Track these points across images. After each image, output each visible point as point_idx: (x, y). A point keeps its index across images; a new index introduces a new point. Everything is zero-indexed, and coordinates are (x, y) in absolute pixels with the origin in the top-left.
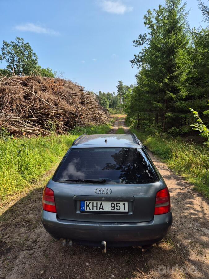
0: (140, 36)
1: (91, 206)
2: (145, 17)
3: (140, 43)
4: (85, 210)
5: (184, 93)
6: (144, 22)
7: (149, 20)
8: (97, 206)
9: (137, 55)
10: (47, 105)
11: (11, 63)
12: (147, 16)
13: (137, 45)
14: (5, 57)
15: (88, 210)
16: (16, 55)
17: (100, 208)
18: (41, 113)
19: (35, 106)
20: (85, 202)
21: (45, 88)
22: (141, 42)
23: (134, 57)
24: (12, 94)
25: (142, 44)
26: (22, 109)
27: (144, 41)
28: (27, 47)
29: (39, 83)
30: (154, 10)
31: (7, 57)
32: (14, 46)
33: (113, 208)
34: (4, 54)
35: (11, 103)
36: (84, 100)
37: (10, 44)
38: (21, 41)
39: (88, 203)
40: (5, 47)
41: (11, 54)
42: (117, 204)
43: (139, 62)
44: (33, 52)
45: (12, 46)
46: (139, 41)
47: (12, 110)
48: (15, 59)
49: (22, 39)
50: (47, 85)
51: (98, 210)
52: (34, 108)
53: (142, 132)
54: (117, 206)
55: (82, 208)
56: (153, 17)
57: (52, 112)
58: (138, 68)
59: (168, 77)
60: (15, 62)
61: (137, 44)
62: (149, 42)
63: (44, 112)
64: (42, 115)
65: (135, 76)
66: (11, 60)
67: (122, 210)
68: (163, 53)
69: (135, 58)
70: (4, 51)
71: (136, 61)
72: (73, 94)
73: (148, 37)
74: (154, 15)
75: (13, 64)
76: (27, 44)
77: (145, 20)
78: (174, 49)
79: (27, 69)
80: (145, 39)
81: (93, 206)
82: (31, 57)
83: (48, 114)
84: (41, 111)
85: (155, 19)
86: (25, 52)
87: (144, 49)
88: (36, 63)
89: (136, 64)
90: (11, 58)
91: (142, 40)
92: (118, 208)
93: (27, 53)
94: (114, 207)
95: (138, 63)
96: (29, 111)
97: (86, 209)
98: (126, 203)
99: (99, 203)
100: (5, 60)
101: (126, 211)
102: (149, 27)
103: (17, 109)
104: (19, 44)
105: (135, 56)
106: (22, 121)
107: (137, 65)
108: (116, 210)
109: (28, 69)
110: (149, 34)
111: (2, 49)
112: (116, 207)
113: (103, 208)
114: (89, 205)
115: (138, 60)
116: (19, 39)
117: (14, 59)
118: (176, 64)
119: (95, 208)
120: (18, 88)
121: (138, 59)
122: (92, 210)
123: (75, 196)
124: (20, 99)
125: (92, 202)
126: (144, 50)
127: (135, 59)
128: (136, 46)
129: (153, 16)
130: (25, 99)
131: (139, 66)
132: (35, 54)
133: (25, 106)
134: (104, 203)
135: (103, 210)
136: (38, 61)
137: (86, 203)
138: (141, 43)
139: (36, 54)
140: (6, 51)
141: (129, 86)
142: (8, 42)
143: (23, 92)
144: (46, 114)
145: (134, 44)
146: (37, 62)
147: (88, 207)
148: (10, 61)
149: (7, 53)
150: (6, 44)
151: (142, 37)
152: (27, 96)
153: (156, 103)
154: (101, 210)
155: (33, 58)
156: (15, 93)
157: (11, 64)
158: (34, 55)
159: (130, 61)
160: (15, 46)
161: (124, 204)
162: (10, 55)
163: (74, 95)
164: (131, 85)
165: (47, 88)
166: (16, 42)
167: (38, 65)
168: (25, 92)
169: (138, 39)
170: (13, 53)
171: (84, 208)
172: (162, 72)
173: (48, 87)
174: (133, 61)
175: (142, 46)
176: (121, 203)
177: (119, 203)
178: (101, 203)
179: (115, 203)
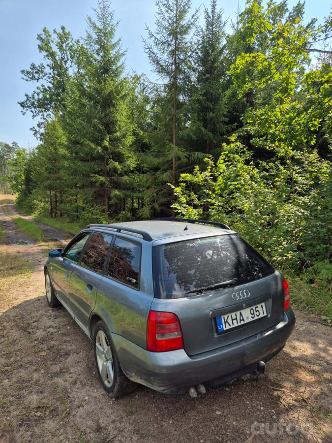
0: (33, 66)
1: (230, 321)
2: (39, 38)
3: (34, 76)
4: (225, 329)
5: (132, 163)
6: (39, 46)
7: (46, 44)
8: (236, 319)
9: (30, 95)
12: (43, 37)
13: (29, 79)
15: (228, 327)
17: (241, 320)
20: (222, 317)
22: (36, 76)
23: (25, 98)
25: (38, 79)
27: (41, 75)
30: (55, 32)
33: (253, 316)
39: (226, 317)
42: (256, 308)
43: (35, 108)
46: (32, 73)
51: (239, 324)
53: (68, 222)
54: (256, 311)
55: (220, 327)
56: (53, 42)
58: (34, 117)
59: (108, 139)
61: (28, 77)
62: (49, 78)
65: (31, 129)
67: (262, 315)
68: (96, 102)
69: (28, 100)
71: (28, 105)
73: (48, 70)
74: (54, 39)
77: (39, 42)
78: (112, 100)
80: (42, 72)
81: (233, 320)
85: (57, 45)
87: (41, 87)
89: (30, 110)
91: (36, 73)
92: (258, 313)
94: (254, 314)
95: (33, 109)
97: (226, 327)
99: (238, 313)
101: (265, 314)
102: (47, 56)
105: (27, 95)
107: (32, 111)
108: (256, 318)
110: (48, 66)
112: (255, 314)
113: (243, 320)
114: (228, 321)
115: (33, 104)
118: (116, 121)
119: (235, 322)
121: (33, 102)
122: (232, 326)
123: (211, 312)
125: (230, 315)
126: (42, 90)
127: (28, 102)
128: (27, 80)
129: (52, 40)
131: (35, 114)
134: (243, 312)
135: (244, 321)
137: (224, 318)
138: (36, 78)
141: (11, 145)
145: (23, 76)
147: (227, 324)
151: (37, 68)
153: (97, 175)
154: (242, 323)
159: (19, 103)
161: (262, 306)
164: (14, 143)
169: (29, 70)
171: (223, 327)
172: (100, 131)
174: (23, 103)
175: (38, 82)
176: (259, 306)
177: (257, 307)
178: (241, 313)
179: (254, 308)
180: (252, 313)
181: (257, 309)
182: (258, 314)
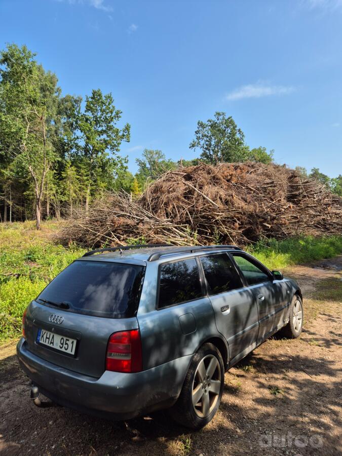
4: (40, 342)
8: (49, 339)
10: (211, 204)
11: (206, 149)
14: (199, 143)
15: (42, 342)
16: (213, 138)
17: (51, 343)
18: (203, 217)
19: (196, 207)
20: (42, 330)
21: (217, 179)
24: (169, 192)
26: (179, 212)
28: (230, 122)
29: (209, 173)
31: (202, 142)
32: (211, 126)
33: (61, 346)
34: (198, 138)
35: (166, 204)
36: (297, 193)
37: (207, 123)
38: (221, 117)
39: (44, 331)
40: (200, 128)
41: (207, 137)
44: (237, 128)
45: (210, 126)
47: (167, 214)
48: (213, 143)
49: (223, 114)
50: (219, 176)
51: (49, 345)
52: (194, 210)
54: (66, 344)
55: (38, 337)
57: (218, 215)
60: (212, 146)
63: (207, 215)
64: (202, 220)
66: (207, 145)
67: (69, 351)
70: (198, 135)
72: (268, 184)
75: (209, 150)
76: (229, 118)
79: (227, 153)
81: (47, 338)
82: (234, 135)
83: (213, 218)
84: (203, 214)
86: (227, 130)
88: (241, 143)
90: (207, 143)
92: (66, 346)
93: (229, 131)
94: (62, 344)
96: (187, 214)
97: (41, 340)
98: (75, 342)
100: (199, 146)
101: (73, 353)
103: (173, 213)
104: (218, 122)
106: (176, 228)
108: (63, 350)
109: (229, 153)
111: (196, 132)
112: (64, 345)
113: (53, 343)
114: (44, 336)
116: (218, 114)
117: (210, 143)
119: (47, 341)
120: (178, 184)
122: (45, 343)
123: (34, 320)
124: (178, 199)
125: (47, 332)
130: (185, 197)
132: (239, 130)
133: (183, 207)
134: (56, 336)
135: (53, 345)
136: (244, 140)
139: (241, 130)
140: (200, 135)
142: (205, 122)
143: (184, 188)
144: (210, 219)
146: (242, 141)
147: (43, 338)
148: (205, 146)
149: (202, 136)
150: (201, 125)
152: (188, 194)
154: (51, 345)
155: (238, 136)
156: (174, 190)
157: (207, 151)
158: (238, 133)
160: (213, 126)
161: (73, 342)
162: (205, 138)
163: (270, 185)
165: (219, 179)
166: (214, 119)
167: (244, 145)
168: (185, 190)
170: (209, 135)
171: (40, 338)
173: (222, 178)
176: (71, 340)
177: (68, 340)
178: (53, 336)
179: (65, 338)
180: (62, 342)
181: (67, 342)
182: (66, 348)
